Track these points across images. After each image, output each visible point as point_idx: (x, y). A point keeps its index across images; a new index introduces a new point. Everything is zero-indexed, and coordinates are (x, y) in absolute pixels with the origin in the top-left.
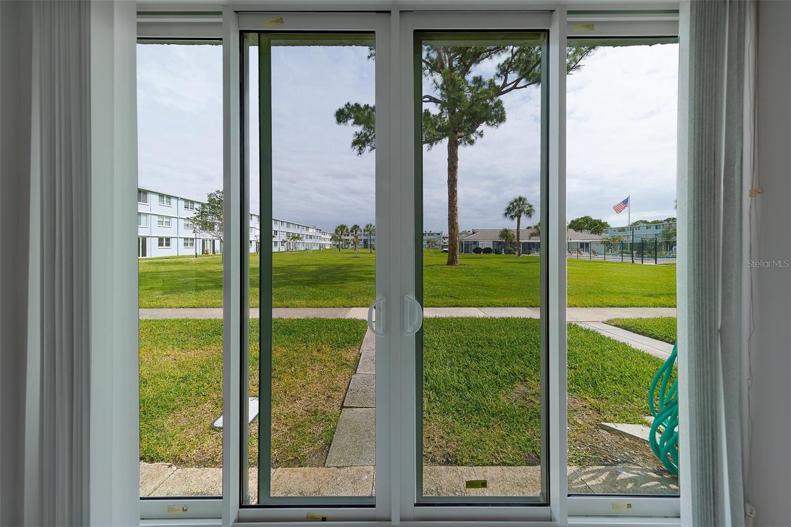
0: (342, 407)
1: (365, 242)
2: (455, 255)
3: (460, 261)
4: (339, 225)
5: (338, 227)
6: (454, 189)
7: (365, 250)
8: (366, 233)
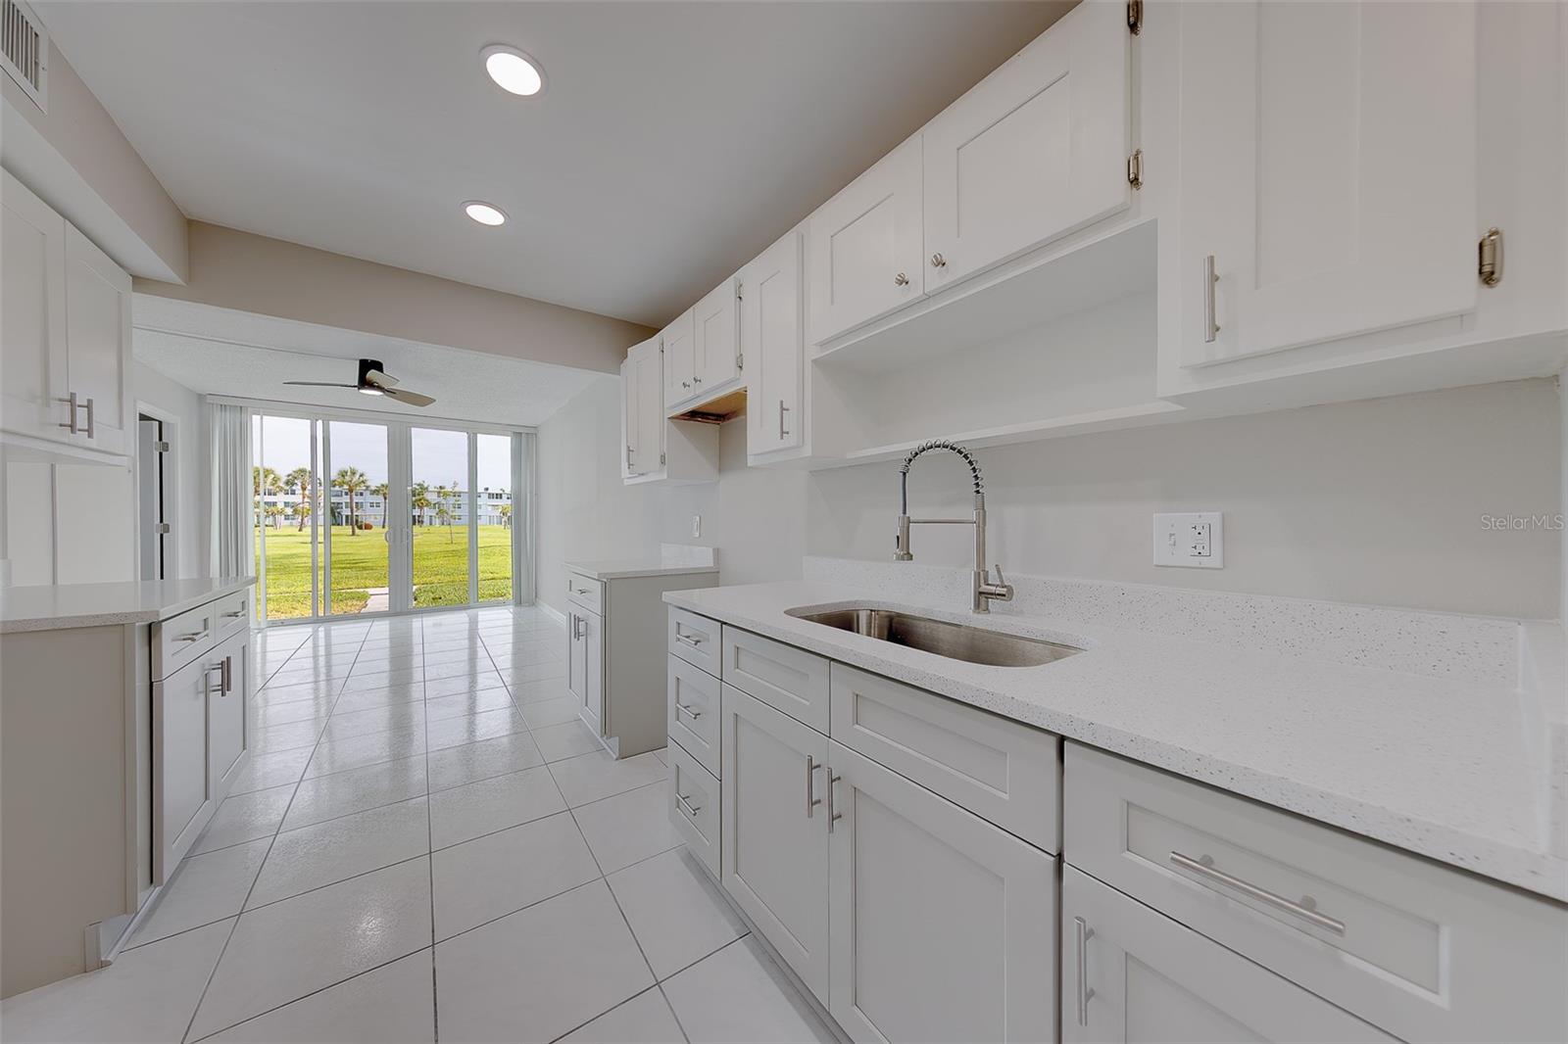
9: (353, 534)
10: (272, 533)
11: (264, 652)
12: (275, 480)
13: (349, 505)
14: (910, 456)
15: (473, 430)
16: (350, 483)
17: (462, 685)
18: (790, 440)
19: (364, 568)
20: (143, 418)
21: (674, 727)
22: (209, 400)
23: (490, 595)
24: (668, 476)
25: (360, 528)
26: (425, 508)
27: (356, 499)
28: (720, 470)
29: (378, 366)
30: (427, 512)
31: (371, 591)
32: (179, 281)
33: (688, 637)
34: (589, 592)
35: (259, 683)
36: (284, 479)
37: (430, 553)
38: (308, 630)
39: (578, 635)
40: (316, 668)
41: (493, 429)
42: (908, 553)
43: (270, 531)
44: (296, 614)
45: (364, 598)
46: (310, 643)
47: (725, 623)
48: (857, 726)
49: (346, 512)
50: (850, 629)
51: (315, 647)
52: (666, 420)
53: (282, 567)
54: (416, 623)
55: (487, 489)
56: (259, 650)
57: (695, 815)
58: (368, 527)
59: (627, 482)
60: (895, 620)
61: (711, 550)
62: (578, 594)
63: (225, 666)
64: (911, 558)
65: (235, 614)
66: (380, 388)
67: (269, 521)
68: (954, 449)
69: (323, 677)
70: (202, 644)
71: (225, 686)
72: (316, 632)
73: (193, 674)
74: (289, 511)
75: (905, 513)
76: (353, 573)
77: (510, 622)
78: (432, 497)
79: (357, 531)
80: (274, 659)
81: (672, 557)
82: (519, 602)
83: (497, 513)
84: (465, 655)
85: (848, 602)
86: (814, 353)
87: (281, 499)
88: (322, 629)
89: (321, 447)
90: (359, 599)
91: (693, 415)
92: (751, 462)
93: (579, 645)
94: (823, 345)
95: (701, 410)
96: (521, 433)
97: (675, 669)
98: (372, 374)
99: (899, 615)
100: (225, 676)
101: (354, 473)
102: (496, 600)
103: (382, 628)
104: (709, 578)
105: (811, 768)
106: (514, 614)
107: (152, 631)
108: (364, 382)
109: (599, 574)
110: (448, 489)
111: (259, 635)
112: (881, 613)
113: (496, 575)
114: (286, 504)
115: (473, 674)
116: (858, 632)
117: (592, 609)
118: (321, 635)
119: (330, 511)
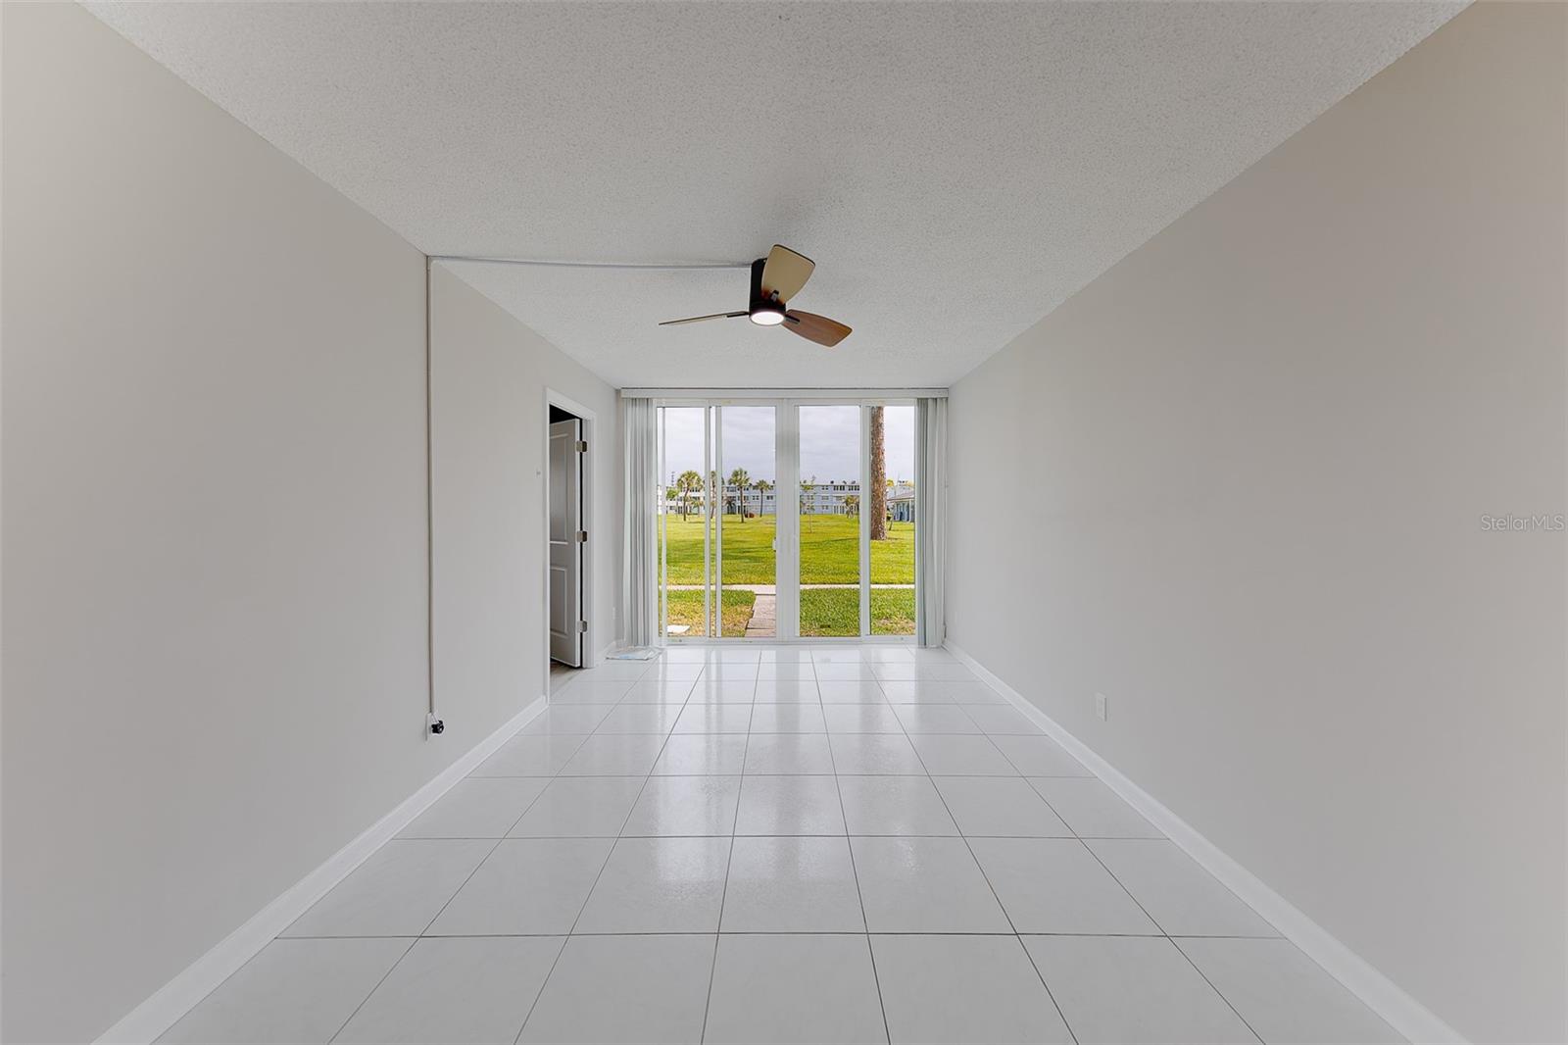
0: (746, 628)
1: (730, 502)
2: (880, 523)
3: (888, 534)
4: (684, 472)
5: (683, 476)
6: (877, 421)
7: (730, 518)
8: (732, 485)
9: (743, 522)
10: (696, 520)
12: (699, 480)
13: (740, 498)
16: (740, 482)
20: (554, 414)
22: (622, 393)
25: (746, 516)
27: (745, 493)
31: (753, 588)
38: (703, 654)
43: (695, 518)
45: (751, 600)
46: (704, 674)
49: (738, 503)
51: (708, 681)
54: (803, 658)
55: (832, 482)
58: (751, 516)
67: (695, 511)
72: (709, 658)
82: (924, 643)
88: (713, 650)
90: (746, 603)
96: (928, 400)
101: (742, 473)
102: (887, 619)
103: (768, 660)
106: (918, 660)
111: (661, 656)
118: (713, 660)
119: (729, 503)
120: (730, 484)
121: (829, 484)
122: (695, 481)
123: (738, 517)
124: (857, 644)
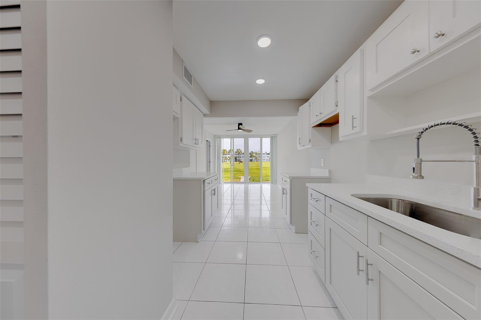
0: (239, 182)
7: (236, 163)
9: (239, 164)
11: (223, 188)
12: (227, 152)
14: (422, 130)
15: (261, 137)
16: (239, 152)
17: (259, 202)
18: (356, 130)
19: (241, 172)
20: (207, 141)
21: (310, 228)
22: (216, 136)
23: (265, 180)
24: (312, 146)
26: (253, 158)
27: (240, 156)
28: (331, 143)
29: (241, 124)
30: (254, 158)
31: (241, 177)
32: (210, 114)
33: (314, 199)
34: (287, 181)
35: (223, 194)
36: (228, 152)
37: (253, 169)
38: (230, 185)
39: (284, 193)
40: (231, 193)
41: (266, 136)
42: (421, 176)
43: (226, 163)
44: (228, 181)
45: (240, 178)
46: (230, 187)
47: (326, 196)
48: (380, 246)
49: (238, 159)
50: (387, 208)
52: (311, 128)
53: (226, 170)
54: (249, 185)
55: (266, 152)
56: (222, 188)
57: (316, 258)
58: (242, 162)
59: (299, 149)
60: (414, 206)
61: (328, 170)
62: (284, 182)
63: (214, 190)
64: (423, 178)
65: (216, 180)
66: (242, 129)
67: (225, 161)
68: (456, 124)
69: (232, 195)
70: (211, 185)
71: (214, 194)
72: (231, 185)
73: (210, 191)
74: (229, 158)
75: (418, 156)
76: (238, 173)
77: (270, 188)
78: (254, 155)
79: (240, 163)
80: (225, 190)
81: (315, 172)
82: (272, 183)
83: (268, 159)
84: (259, 195)
85: (386, 195)
86: (368, 94)
87: (227, 156)
88: (232, 185)
89: (232, 144)
90: (239, 179)
91: (320, 125)
92: (340, 139)
93: (284, 196)
94: (372, 90)
95: (323, 123)
96: (272, 137)
97: (310, 209)
98: (240, 126)
99: (417, 204)
100: (214, 192)
101: (239, 149)
102: (266, 181)
103: (243, 186)
104: (327, 180)
105: (359, 256)
106: (271, 186)
107: (204, 181)
108: (239, 129)
109: (289, 176)
110: (257, 153)
111: (223, 185)
112: (405, 201)
113: (267, 175)
114: (228, 157)
115: (261, 200)
116: (391, 210)
117: (288, 187)
118: (232, 186)
119: (235, 158)
120: (236, 153)
121: (265, 153)
122: (226, 152)
123: (238, 163)
124: (259, 183)
